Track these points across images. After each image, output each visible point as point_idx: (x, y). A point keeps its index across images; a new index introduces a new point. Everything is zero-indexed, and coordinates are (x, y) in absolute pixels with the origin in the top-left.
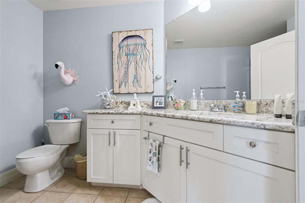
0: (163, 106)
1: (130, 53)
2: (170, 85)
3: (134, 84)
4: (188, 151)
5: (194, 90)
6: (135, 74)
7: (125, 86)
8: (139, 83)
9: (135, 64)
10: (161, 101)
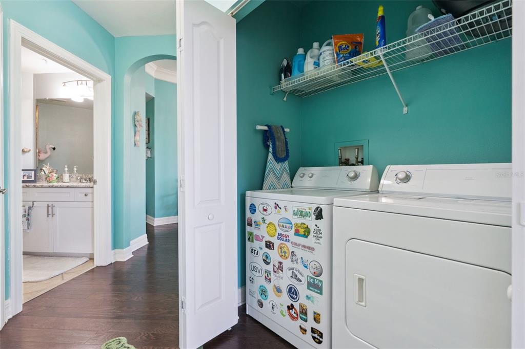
0: (33, 179)
2: (46, 153)
4: (53, 206)
5: (66, 166)
10: (30, 175)
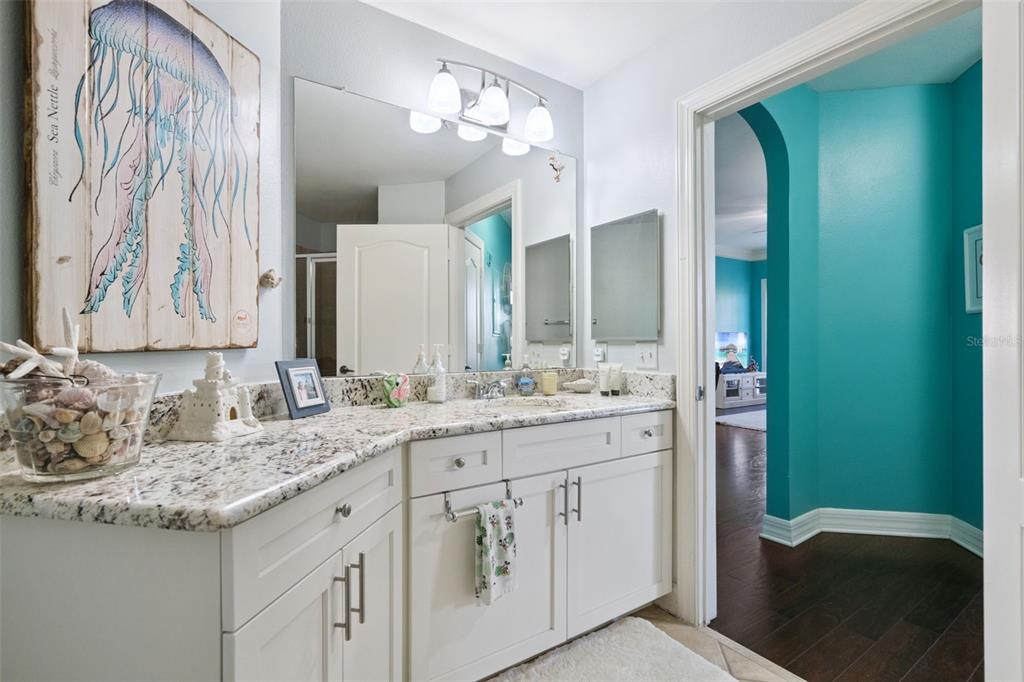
1: (161, 113)
3: (180, 301)
6: (186, 241)
7: (127, 302)
8: (203, 297)
9: (188, 186)
